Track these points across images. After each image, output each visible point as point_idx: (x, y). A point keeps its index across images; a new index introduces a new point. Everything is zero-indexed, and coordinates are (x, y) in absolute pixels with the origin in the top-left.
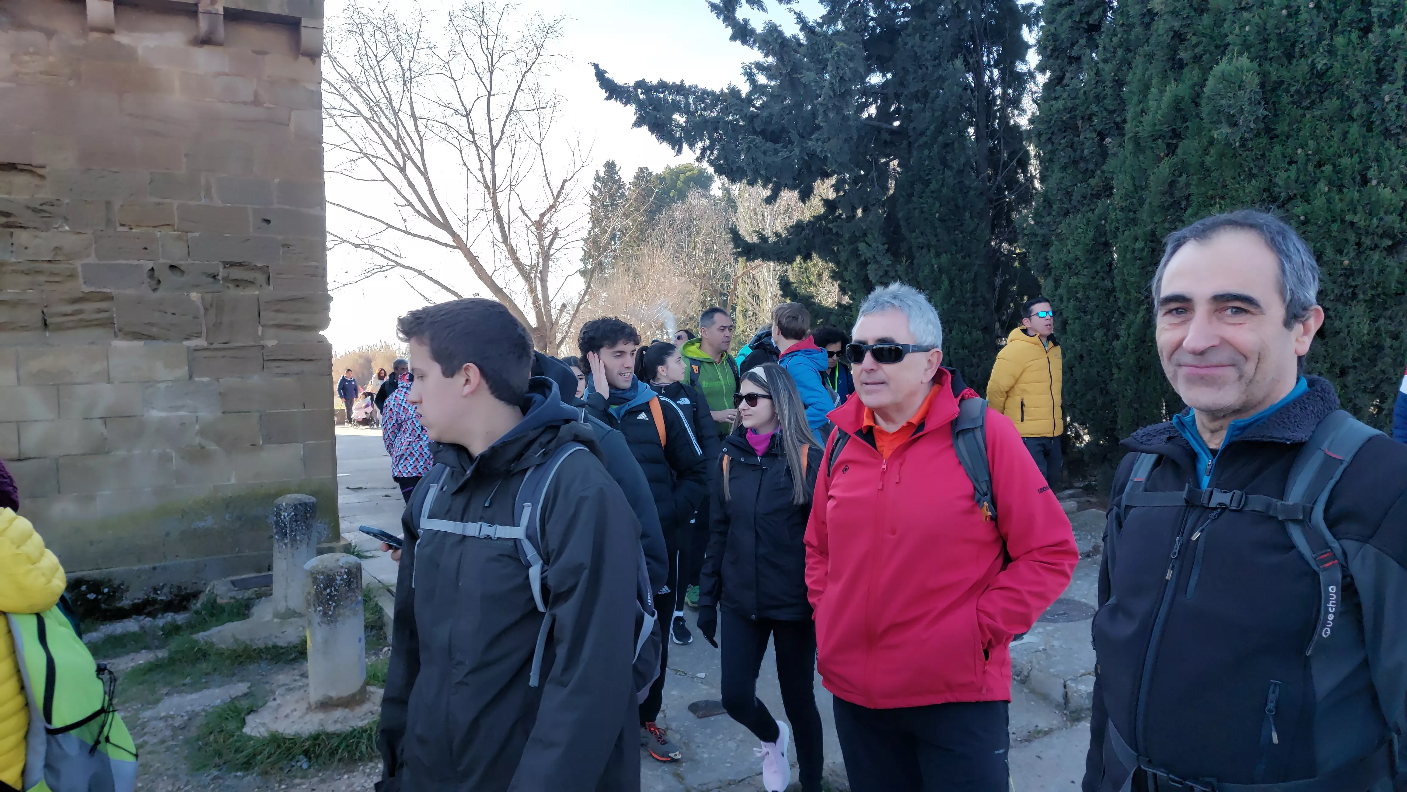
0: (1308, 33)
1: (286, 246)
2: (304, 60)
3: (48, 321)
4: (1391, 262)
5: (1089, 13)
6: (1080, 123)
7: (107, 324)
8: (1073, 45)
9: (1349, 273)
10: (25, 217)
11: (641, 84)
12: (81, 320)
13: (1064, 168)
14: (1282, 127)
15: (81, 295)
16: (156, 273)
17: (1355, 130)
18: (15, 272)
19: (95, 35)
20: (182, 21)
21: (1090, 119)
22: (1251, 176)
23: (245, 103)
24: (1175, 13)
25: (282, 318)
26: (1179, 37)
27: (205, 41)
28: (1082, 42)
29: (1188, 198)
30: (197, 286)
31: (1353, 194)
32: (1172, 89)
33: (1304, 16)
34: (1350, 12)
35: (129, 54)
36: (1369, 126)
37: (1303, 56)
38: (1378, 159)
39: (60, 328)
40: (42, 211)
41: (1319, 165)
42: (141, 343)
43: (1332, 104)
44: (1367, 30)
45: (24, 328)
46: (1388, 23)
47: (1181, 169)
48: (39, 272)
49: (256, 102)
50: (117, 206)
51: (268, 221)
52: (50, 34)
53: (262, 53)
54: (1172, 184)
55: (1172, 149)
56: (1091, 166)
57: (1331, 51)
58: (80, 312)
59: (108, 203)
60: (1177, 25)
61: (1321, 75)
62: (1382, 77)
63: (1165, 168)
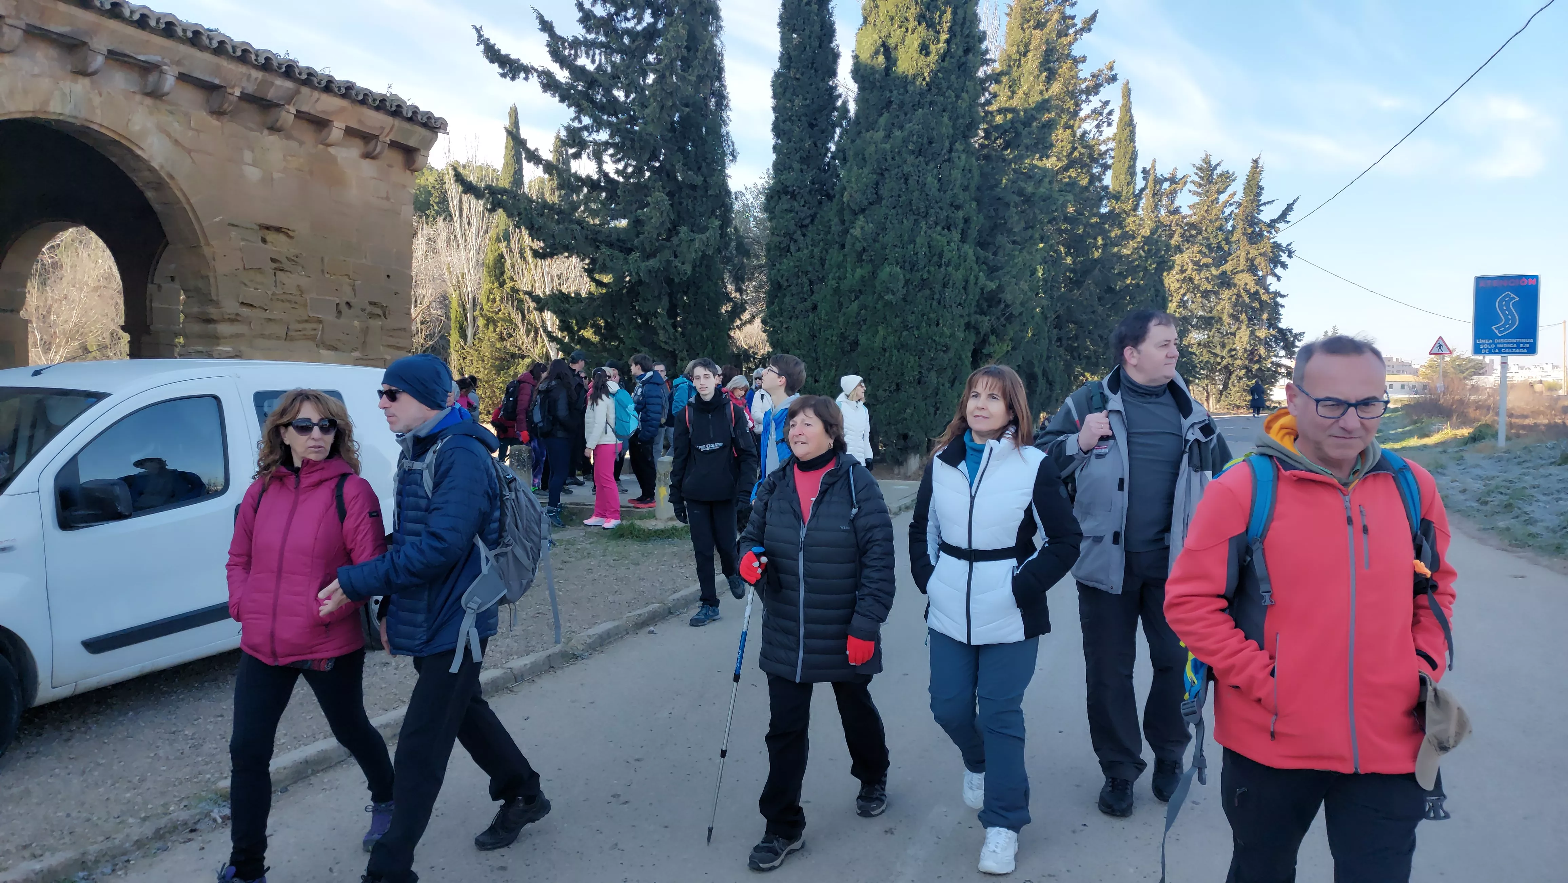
0: (921, 264)
1: (396, 293)
2: (408, 172)
3: (289, 333)
4: (945, 356)
5: (803, 219)
6: (800, 274)
7: (313, 338)
8: (795, 232)
9: (932, 359)
10: (287, 265)
11: (488, 187)
12: (305, 335)
13: (793, 295)
14: (909, 299)
15: (307, 318)
16: (340, 306)
17: (935, 303)
18: (278, 299)
19: (321, 146)
20: (358, 142)
21: (806, 273)
22: (897, 316)
23: (382, 198)
24: (865, 239)
25: (392, 341)
26: (864, 249)
27: (368, 156)
28: (799, 232)
29: (865, 321)
30: (358, 317)
31: (935, 328)
32: (859, 272)
33: (920, 256)
34: (936, 259)
35: (333, 160)
36: (939, 303)
37: (918, 271)
38: (942, 316)
39: (292, 339)
40: (293, 261)
41: (923, 316)
42: (332, 353)
43: (927, 292)
44: (940, 266)
45: (278, 338)
46: (947, 266)
47: (864, 307)
48: (289, 301)
49: (387, 198)
50: (326, 260)
51: (388, 276)
52: (301, 143)
53: (390, 166)
54: (858, 314)
55: (857, 298)
56: (806, 296)
57: (929, 272)
58: (305, 329)
59: (322, 259)
60: (865, 245)
61: (923, 280)
62: (945, 286)
63: (855, 306)
